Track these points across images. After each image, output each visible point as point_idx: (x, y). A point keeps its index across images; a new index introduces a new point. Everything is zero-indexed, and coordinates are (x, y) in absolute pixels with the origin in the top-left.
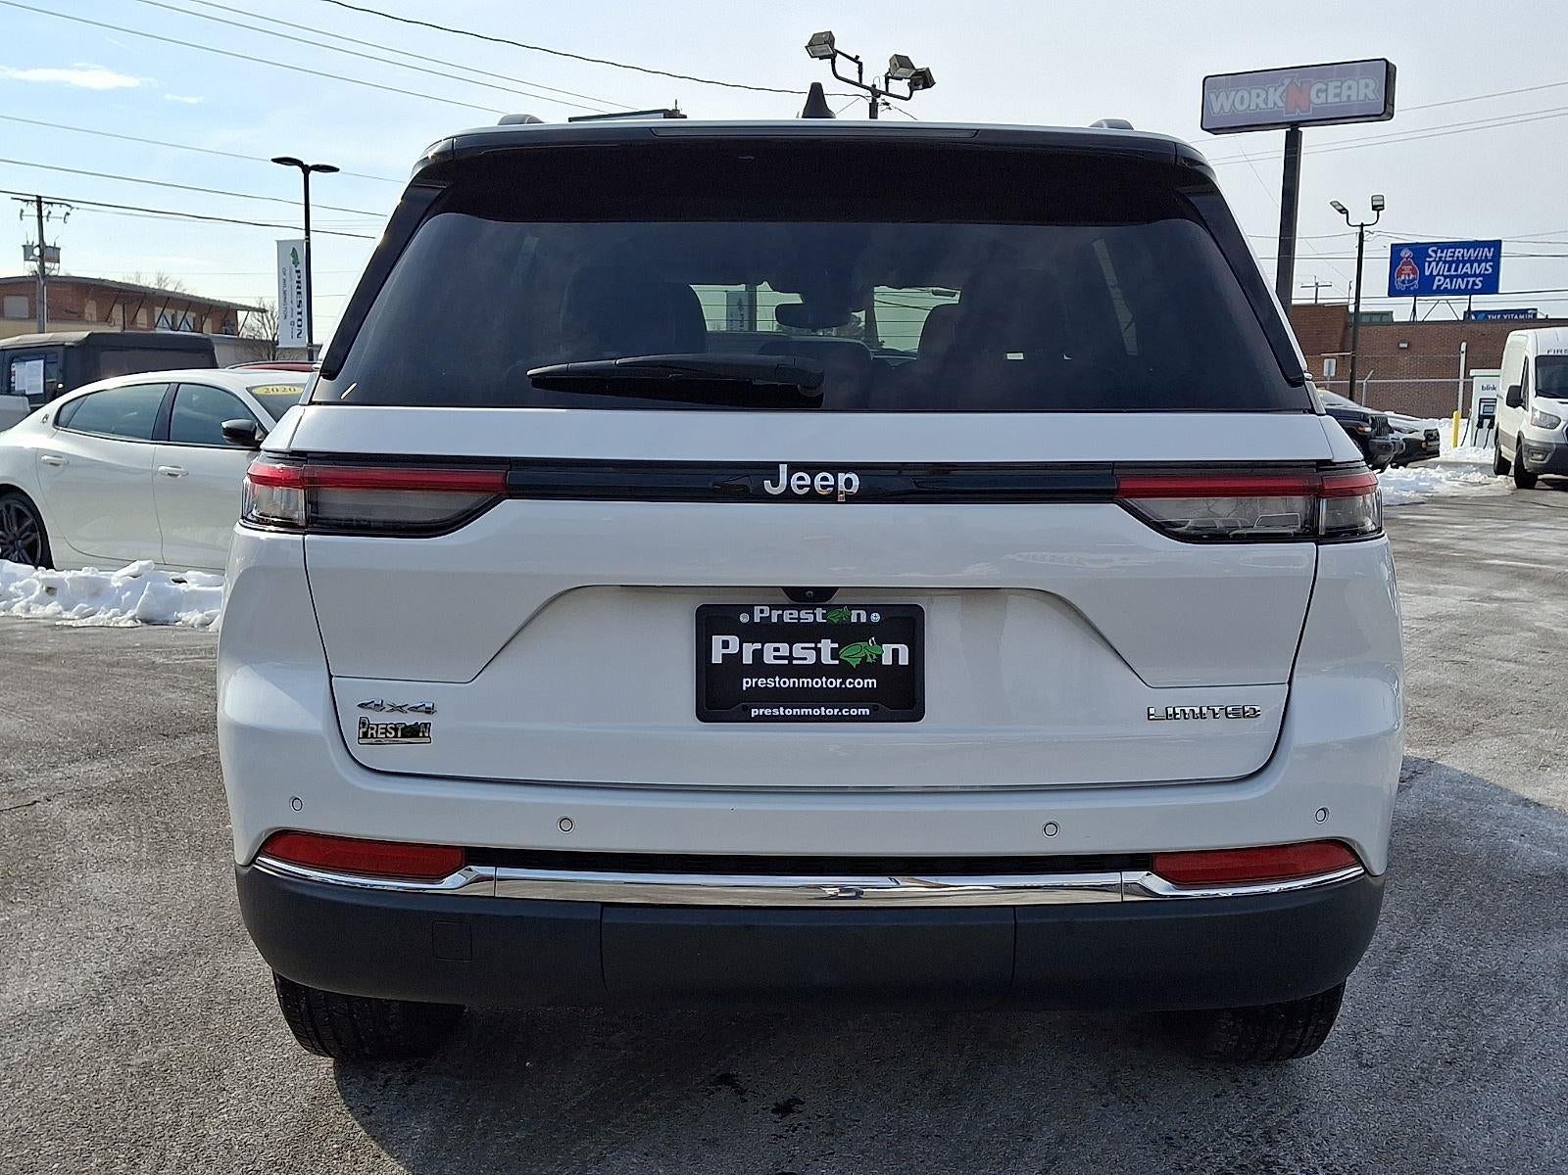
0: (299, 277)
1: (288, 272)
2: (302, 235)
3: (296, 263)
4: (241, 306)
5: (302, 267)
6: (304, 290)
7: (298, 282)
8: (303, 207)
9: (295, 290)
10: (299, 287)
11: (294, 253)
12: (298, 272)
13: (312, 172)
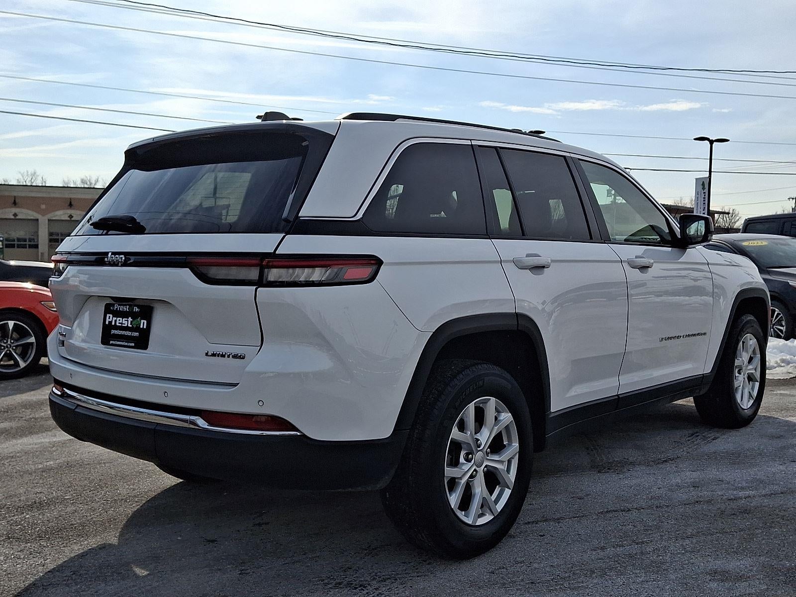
0: (705, 196)
1: (699, 194)
2: (707, 175)
3: (704, 189)
4: (716, 211)
5: (706, 190)
6: (706, 202)
7: (704, 198)
8: (709, 161)
9: (702, 202)
10: (704, 201)
11: (703, 184)
12: (704, 193)
13: (714, 143)
